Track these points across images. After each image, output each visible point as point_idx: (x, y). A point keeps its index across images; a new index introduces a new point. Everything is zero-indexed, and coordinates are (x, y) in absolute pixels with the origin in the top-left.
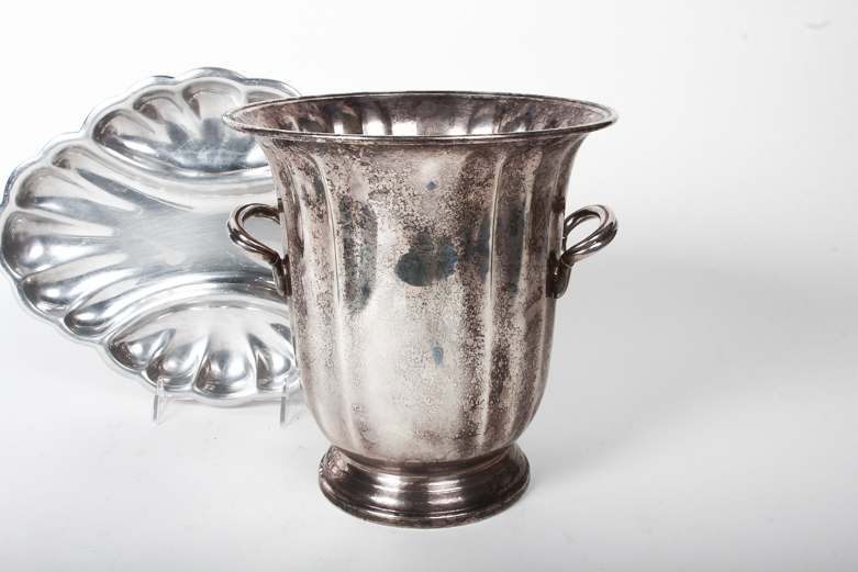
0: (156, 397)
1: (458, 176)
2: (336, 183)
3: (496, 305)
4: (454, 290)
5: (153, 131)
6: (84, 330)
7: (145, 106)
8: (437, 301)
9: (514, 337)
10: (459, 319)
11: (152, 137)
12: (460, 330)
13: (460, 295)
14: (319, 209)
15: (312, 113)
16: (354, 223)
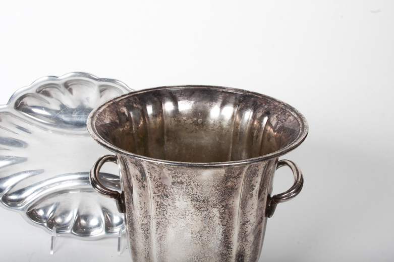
0: (53, 237)
1: (223, 175)
2: (153, 174)
3: (240, 233)
4: (217, 229)
6: (14, 204)
8: (208, 235)
9: (247, 246)
10: (219, 242)
12: (219, 247)
13: (221, 231)
14: (143, 183)
15: (135, 103)
16: (163, 195)
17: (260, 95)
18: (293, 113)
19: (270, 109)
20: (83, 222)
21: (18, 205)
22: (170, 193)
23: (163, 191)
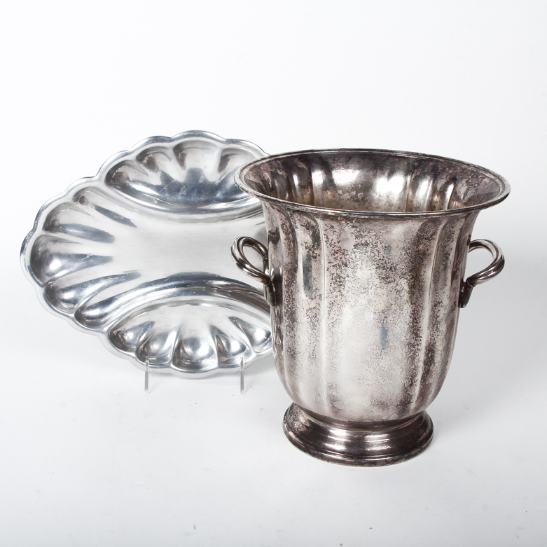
1: (415, 234)
2: (330, 237)
3: (431, 316)
4: (405, 308)
6: (93, 323)
7: (146, 158)
8: (394, 315)
9: (439, 337)
10: (407, 327)
12: (407, 334)
13: (409, 311)
14: (313, 252)
15: (279, 169)
16: (340, 263)
17: (441, 158)
18: (487, 175)
19: (457, 174)
20: (188, 350)
22: (350, 260)
23: (341, 258)
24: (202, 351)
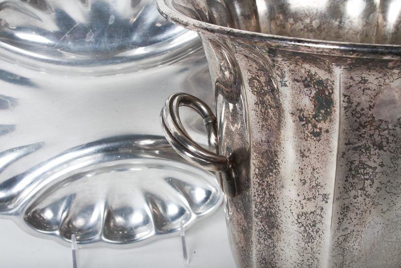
2: (356, 100)
5: (40, 19)
11: (39, 24)
14: (315, 126)
16: (369, 144)
20: (119, 220)
21: (10, 207)
22: (391, 138)
23: (371, 136)
24: (136, 219)
